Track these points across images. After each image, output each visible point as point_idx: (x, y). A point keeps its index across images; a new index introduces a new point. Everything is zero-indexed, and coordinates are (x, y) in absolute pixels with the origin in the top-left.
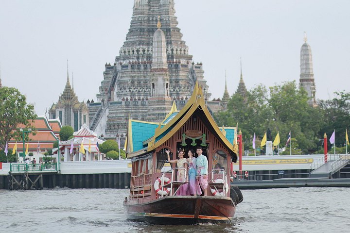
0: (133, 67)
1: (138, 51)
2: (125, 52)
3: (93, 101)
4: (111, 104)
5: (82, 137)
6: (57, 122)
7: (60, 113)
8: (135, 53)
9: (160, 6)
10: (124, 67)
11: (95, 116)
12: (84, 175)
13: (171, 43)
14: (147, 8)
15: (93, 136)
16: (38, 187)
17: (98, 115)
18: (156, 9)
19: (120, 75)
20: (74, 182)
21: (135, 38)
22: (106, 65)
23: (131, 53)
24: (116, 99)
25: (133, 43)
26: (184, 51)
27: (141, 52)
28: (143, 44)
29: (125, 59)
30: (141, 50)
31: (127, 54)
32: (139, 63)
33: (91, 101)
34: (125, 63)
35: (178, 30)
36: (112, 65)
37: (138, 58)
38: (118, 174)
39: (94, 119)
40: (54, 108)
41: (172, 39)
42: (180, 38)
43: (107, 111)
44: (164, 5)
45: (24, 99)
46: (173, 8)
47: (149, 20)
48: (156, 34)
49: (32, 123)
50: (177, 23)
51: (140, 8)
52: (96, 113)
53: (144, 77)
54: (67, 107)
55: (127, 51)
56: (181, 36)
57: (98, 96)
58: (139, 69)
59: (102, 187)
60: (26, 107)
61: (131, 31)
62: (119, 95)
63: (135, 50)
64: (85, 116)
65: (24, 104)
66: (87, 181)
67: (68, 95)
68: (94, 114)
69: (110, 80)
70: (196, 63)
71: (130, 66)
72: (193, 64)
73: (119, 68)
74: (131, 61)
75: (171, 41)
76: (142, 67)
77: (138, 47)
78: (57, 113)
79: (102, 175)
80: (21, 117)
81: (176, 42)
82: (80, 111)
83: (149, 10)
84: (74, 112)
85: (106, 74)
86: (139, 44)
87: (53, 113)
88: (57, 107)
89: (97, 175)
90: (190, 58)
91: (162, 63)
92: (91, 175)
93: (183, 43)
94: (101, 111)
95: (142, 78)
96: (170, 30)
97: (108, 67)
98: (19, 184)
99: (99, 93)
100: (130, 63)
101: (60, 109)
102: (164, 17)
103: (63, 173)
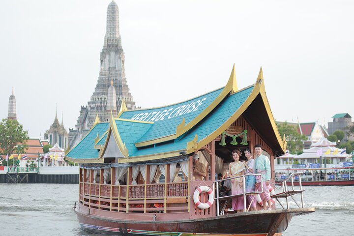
0: (97, 108)
1: (101, 99)
2: (93, 99)
3: (72, 129)
4: (83, 131)
5: (54, 151)
6: (47, 141)
7: (51, 136)
8: (100, 99)
9: (116, 71)
10: (92, 108)
11: (73, 139)
12: (53, 175)
13: (122, 94)
14: (108, 72)
15: (61, 151)
16: (24, 182)
17: (75, 138)
18: (113, 73)
19: (89, 113)
20: (47, 179)
21: (100, 91)
22: (82, 107)
23: (97, 100)
24: (87, 128)
25: (99, 94)
26: (130, 99)
27: (103, 99)
28: (104, 94)
29: (93, 103)
30: (103, 98)
31: (94, 100)
32: (101, 106)
33: (71, 129)
34: (92, 106)
35: (127, 86)
36: (85, 107)
37: (101, 103)
38: (73, 175)
39: (72, 140)
40: (47, 133)
41: (123, 92)
42: (128, 91)
43: (81, 135)
44: (119, 71)
45: (21, 127)
46: (124, 72)
47: (109, 80)
48: (110, 89)
49: (26, 143)
50: (126, 82)
51: (103, 72)
52: (74, 137)
53: (105, 115)
54: (55, 132)
55: (94, 98)
56: (128, 90)
57: (76, 126)
58: (101, 109)
59: (64, 183)
60: (22, 132)
61: (98, 86)
62: (88, 126)
63: (99, 98)
64: (66, 139)
65: (21, 131)
66: (55, 179)
67: (56, 125)
68: (72, 137)
69: (84, 116)
70: (137, 107)
71: (95, 108)
72: (135, 107)
73: (89, 108)
74: (97, 105)
75: (122, 93)
76: (103, 109)
77: (101, 96)
78: (49, 136)
79: (64, 175)
80: (18, 138)
81: (125, 93)
82: (63, 135)
83: (109, 73)
84: (59, 136)
85: (81, 112)
86: (102, 94)
87: (46, 136)
88: (49, 133)
89: (61, 175)
90: (134, 103)
91: (113, 107)
92: (57, 175)
93: (129, 94)
94: (77, 135)
95: (103, 115)
96: (121, 86)
97: (83, 108)
98: (13, 179)
99: (77, 124)
100: (96, 106)
101: (51, 134)
102: (118, 78)
103: (41, 173)
